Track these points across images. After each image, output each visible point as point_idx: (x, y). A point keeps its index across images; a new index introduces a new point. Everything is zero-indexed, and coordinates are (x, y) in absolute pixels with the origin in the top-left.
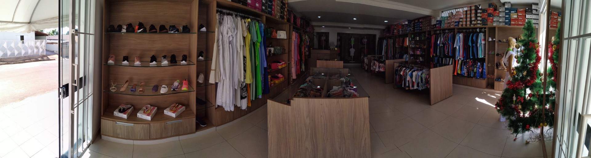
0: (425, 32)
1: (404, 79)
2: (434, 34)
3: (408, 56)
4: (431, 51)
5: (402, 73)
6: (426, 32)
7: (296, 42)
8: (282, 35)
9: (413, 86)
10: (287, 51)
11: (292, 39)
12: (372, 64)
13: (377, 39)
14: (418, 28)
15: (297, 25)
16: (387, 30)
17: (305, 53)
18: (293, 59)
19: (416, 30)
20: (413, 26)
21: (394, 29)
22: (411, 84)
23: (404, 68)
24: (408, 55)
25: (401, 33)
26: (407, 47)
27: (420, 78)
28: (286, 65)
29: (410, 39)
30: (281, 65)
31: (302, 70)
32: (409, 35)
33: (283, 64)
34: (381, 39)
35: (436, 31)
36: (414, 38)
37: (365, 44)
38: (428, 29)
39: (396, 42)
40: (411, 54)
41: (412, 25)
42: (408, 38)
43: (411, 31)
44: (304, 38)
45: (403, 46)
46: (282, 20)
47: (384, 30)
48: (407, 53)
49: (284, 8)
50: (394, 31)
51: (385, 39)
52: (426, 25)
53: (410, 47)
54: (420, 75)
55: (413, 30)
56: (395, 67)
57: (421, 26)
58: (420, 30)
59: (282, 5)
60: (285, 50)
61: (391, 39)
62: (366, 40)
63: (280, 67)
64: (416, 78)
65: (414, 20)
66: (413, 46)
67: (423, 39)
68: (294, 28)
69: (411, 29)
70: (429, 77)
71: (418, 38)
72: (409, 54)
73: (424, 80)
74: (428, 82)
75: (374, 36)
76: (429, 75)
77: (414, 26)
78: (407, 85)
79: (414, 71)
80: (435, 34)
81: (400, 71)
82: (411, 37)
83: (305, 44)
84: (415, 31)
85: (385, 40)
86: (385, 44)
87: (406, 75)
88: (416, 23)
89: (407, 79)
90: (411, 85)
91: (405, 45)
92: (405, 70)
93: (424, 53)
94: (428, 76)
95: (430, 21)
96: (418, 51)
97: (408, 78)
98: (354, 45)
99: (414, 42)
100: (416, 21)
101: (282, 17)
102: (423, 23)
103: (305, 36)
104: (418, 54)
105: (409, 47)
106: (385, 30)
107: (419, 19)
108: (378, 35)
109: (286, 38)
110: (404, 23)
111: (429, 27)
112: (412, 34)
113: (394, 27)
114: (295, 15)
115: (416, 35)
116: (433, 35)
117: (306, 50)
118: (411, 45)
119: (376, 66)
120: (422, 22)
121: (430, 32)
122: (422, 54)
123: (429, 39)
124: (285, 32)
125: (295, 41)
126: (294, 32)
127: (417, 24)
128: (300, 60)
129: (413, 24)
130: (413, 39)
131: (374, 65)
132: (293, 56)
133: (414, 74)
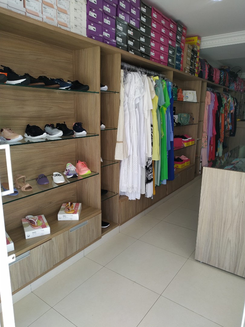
7: (212, 108)
8: (190, 96)
10: (196, 121)
11: (205, 102)
15: (213, 82)
17: (225, 126)
18: (205, 135)
28: (194, 142)
30: (187, 142)
31: (217, 155)
33: (189, 141)
44: (225, 102)
46: (192, 74)
49: (195, 58)
59: (193, 54)
60: (193, 119)
63: (185, 145)
68: (208, 86)
83: (226, 111)
101: (192, 71)
103: (227, 98)
109: (196, 101)
114: (210, 66)
117: (228, 122)
124: (195, 92)
125: (209, 106)
126: (209, 93)
128: (217, 137)
132: (205, 130)
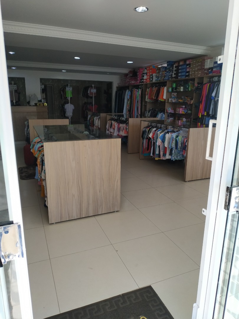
0: (193, 80)
1: (154, 143)
2: (208, 83)
3: (164, 115)
4: (201, 107)
5: (151, 136)
6: (196, 79)
9: (164, 154)
12: (107, 127)
13: (114, 89)
14: (183, 74)
16: (131, 75)
19: (180, 76)
20: (175, 71)
21: (144, 74)
22: (162, 151)
23: (155, 129)
24: (164, 113)
25: (156, 80)
26: (164, 103)
27: (174, 141)
29: (170, 90)
32: (168, 83)
34: (121, 90)
35: (213, 77)
36: (176, 88)
37: (92, 97)
38: (199, 74)
39: (147, 93)
40: (170, 113)
41: (174, 69)
42: (165, 88)
43: (172, 77)
45: (156, 100)
47: (126, 75)
48: (163, 111)
50: (143, 76)
51: (129, 89)
52: (196, 69)
53: (168, 102)
54: (175, 137)
55: (175, 76)
56: (142, 128)
57: (188, 70)
58: (187, 76)
61: (138, 88)
62: (94, 91)
64: (169, 143)
65: (178, 62)
66: (174, 101)
67: (190, 90)
69: (172, 75)
70: (187, 141)
71: (182, 88)
72: (167, 112)
73: (179, 145)
74: (184, 147)
75: (110, 84)
76: (187, 138)
77: (177, 70)
78: (157, 152)
79: (168, 132)
80: (210, 82)
81: (148, 134)
82: (172, 87)
84: (179, 78)
85: (127, 91)
86: (129, 97)
87: (157, 138)
88: (181, 65)
89: (157, 144)
90: (162, 153)
91: (160, 99)
92: (155, 131)
93: (189, 112)
94: (185, 140)
95: (203, 63)
96: (181, 109)
97: (159, 142)
98: (71, 98)
99: (175, 94)
100: (181, 63)
102: (191, 66)
104: (181, 113)
105: (166, 101)
106: (129, 76)
107: (185, 60)
108: (116, 82)
110: (162, 65)
111: (200, 72)
112: (174, 82)
113: (144, 71)
115: (179, 83)
116: (206, 84)
118: (170, 99)
119: (114, 129)
120: (189, 64)
121: (201, 79)
122: (187, 112)
123: (199, 89)
127: (183, 67)
129: (175, 67)
130: (174, 90)
131: (111, 128)
133: (167, 136)
